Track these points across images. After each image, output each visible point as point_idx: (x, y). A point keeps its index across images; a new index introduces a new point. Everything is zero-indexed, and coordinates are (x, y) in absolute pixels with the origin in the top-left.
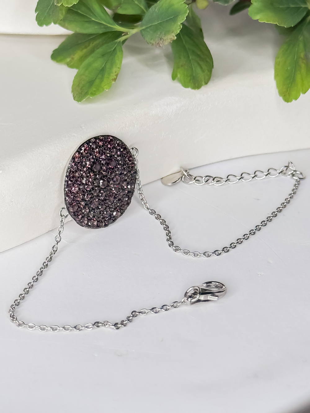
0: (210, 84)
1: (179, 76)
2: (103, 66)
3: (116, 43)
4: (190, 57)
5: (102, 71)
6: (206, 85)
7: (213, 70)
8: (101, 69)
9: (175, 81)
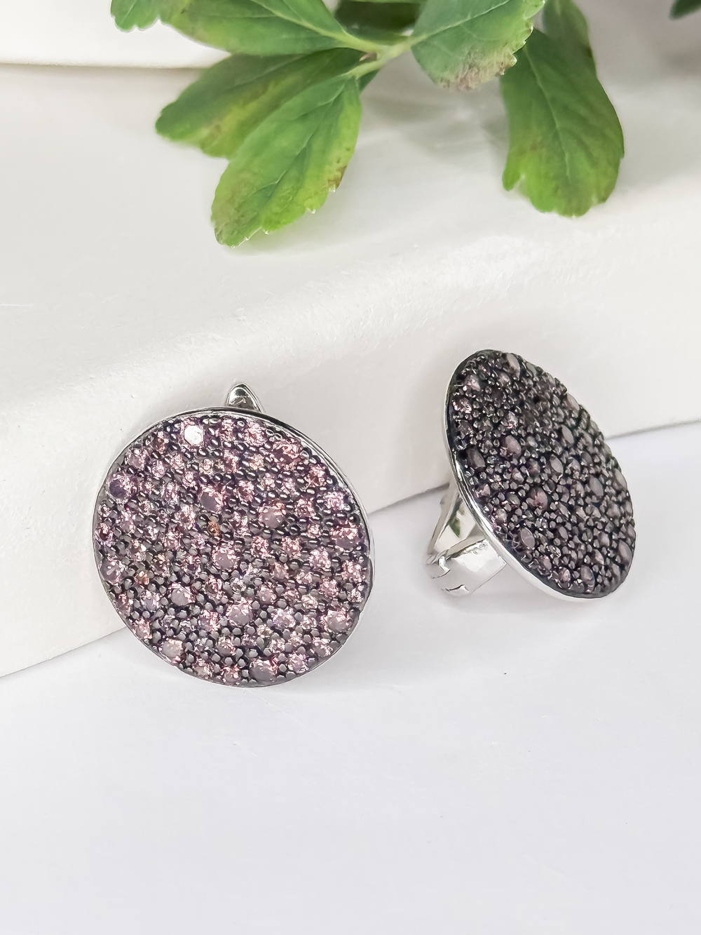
0: (613, 200)
1: (523, 177)
2: (304, 146)
3: (343, 81)
4: (558, 125)
5: (301, 160)
6: (601, 205)
7: (625, 163)
8: (297, 153)
9: (512, 192)
